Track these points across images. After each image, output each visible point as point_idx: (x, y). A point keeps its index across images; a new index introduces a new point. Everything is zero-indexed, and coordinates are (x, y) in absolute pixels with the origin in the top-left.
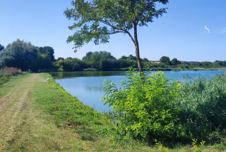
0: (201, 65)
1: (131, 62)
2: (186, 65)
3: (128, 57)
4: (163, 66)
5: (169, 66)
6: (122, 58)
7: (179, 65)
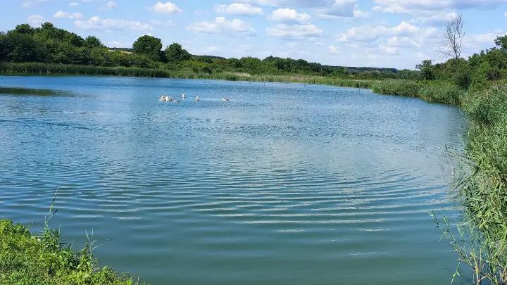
0: (238, 65)
1: (48, 47)
2: (204, 65)
3: (38, 30)
4: (144, 64)
5: (160, 63)
6: (18, 32)
7: (187, 63)
